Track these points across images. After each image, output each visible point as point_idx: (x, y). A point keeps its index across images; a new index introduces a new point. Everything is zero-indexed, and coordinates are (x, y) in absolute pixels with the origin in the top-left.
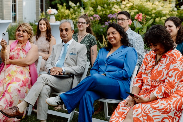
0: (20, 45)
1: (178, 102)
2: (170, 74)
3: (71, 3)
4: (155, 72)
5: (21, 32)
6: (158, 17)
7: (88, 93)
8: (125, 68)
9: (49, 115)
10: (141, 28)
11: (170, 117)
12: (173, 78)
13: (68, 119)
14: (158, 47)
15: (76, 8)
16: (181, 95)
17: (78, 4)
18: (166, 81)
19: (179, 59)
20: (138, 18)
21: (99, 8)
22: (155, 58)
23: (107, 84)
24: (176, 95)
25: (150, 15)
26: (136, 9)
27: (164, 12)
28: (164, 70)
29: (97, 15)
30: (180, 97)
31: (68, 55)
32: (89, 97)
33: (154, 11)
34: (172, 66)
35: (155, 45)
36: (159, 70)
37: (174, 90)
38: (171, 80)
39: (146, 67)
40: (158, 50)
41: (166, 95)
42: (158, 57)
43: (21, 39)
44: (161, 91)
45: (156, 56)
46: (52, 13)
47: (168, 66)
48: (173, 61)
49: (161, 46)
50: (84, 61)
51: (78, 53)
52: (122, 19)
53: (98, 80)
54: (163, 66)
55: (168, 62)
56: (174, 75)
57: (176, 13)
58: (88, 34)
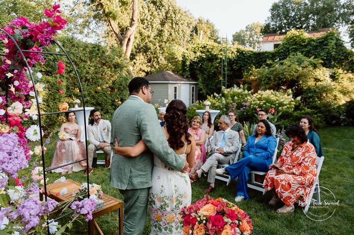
0: (194, 131)
1: (311, 179)
2: (306, 160)
3: (215, 94)
4: (294, 157)
5: (196, 123)
6: (280, 106)
7: (246, 167)
8: (269, 150)
9: (216, 180)
10: (274, 119)
11: (303, 187)
12: (308, 163)
13: (227, 182)
14: (296, 138)
15: (219, 97)
16: (313, 174)
17: (220, 95)
18: (302, 164)
19: (312, 150)
20: (271, 111)
21: (236, 98)
22: (293, 146)
23: (259, 162)
24: (309, 174)
25: (275, 105)
26: (264, 100)
27: (285, 103)
28: (300, 157)
29: (235, 104)
30: (312, 176)
31: (227, 140)
32: (247, 170)
33: (277, 102)
34: (307, 155)
35: (293, 137)
36: (296, 156)
37: (309, 171)
38: (307, 164)
39: (286, 152)
40: (296, 141)
41: (302, 174)
42: (296, 146)
43: (196, 127)
44: (299, 170)
45: (294, 145)
46: (207, 104)
47: (304, 154)
48: (308, 151)
49: (298, 138)
50: (237, 143)
51: (234, 137)
52: (262, 115)
53: (253, 160)
54: (300, 153)
55: (304, 151)
56: (309, 161)
57: (294, 103)
58: (236, 122)
